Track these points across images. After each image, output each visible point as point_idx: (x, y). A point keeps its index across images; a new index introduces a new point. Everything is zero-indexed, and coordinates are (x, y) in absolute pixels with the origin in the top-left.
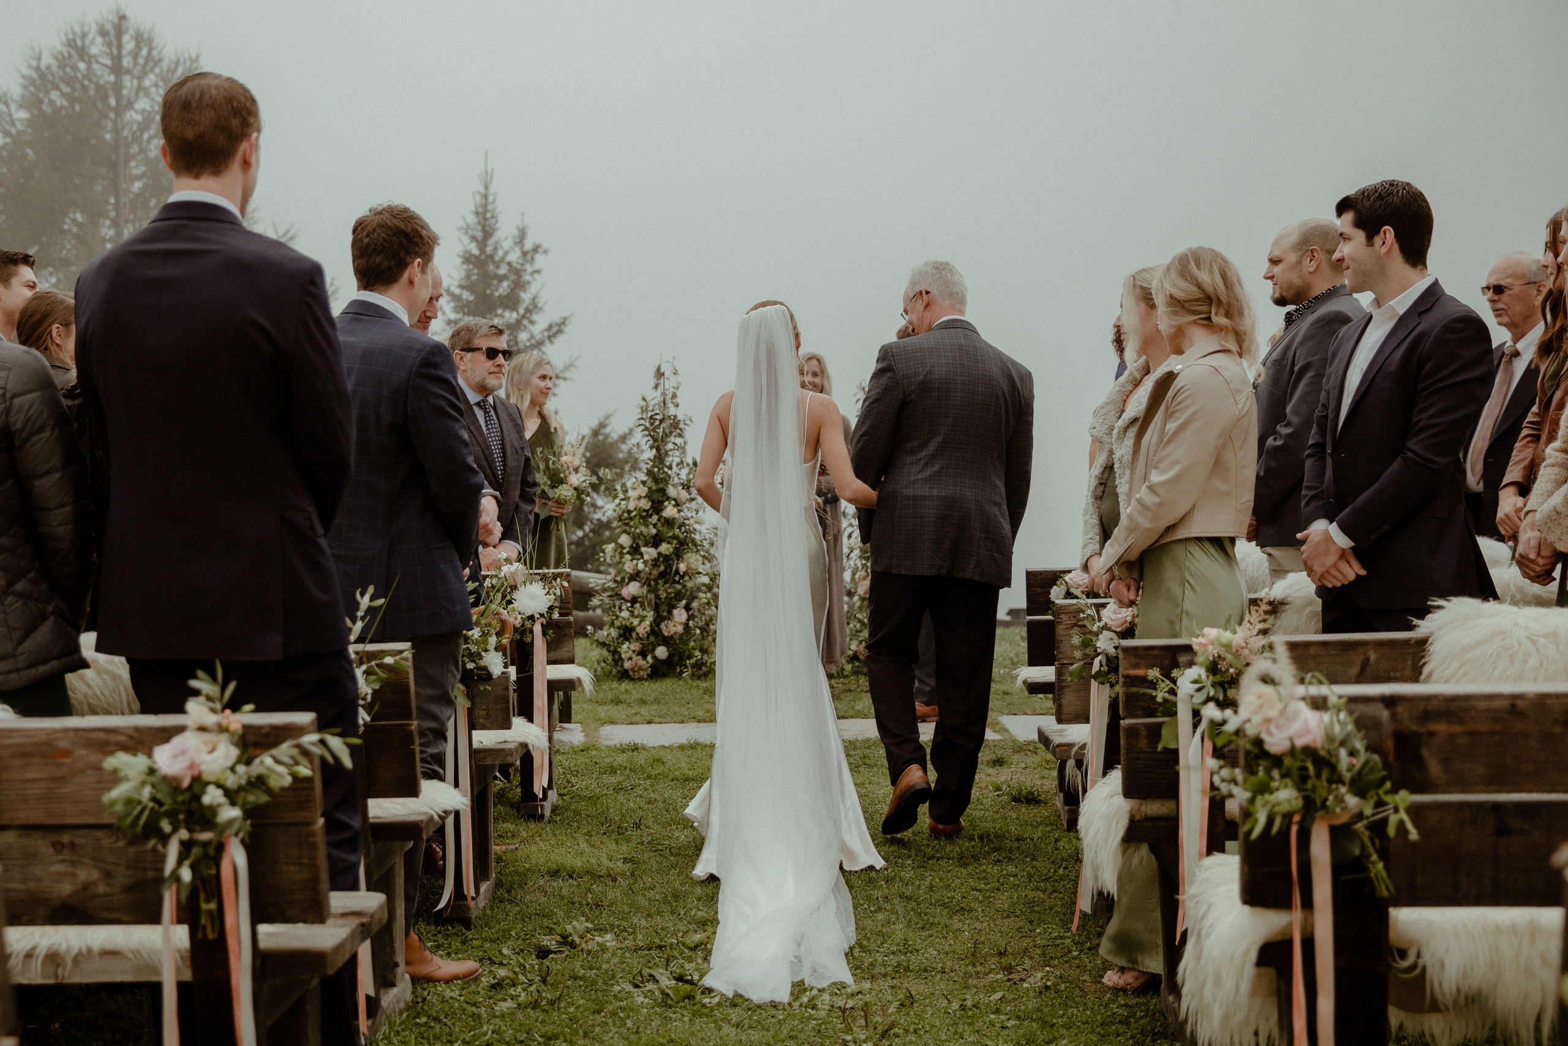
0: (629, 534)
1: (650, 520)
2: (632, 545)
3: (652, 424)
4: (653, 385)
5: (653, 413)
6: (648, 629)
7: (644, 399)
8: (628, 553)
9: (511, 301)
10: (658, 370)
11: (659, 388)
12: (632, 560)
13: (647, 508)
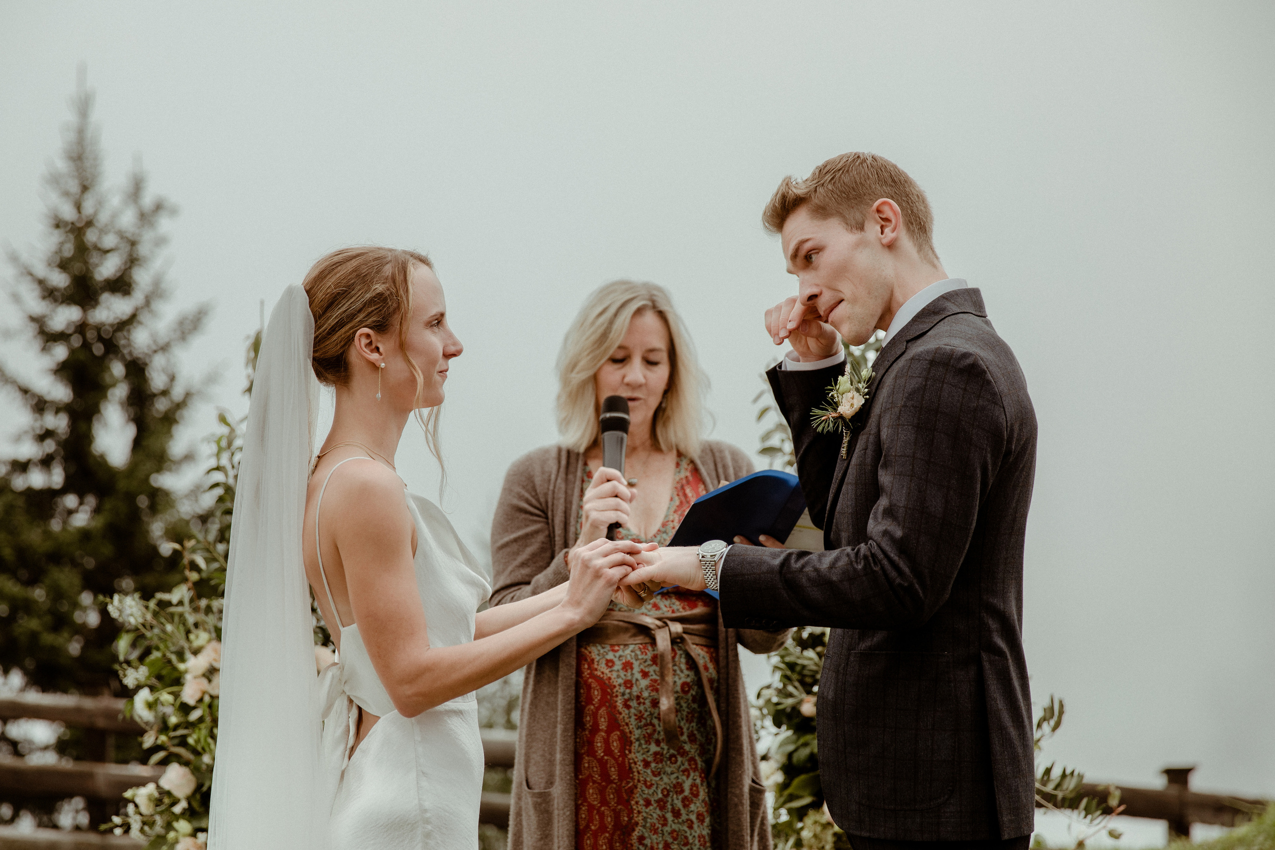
0: (186, 763)
4: (245, 384)
7: (223, 419)
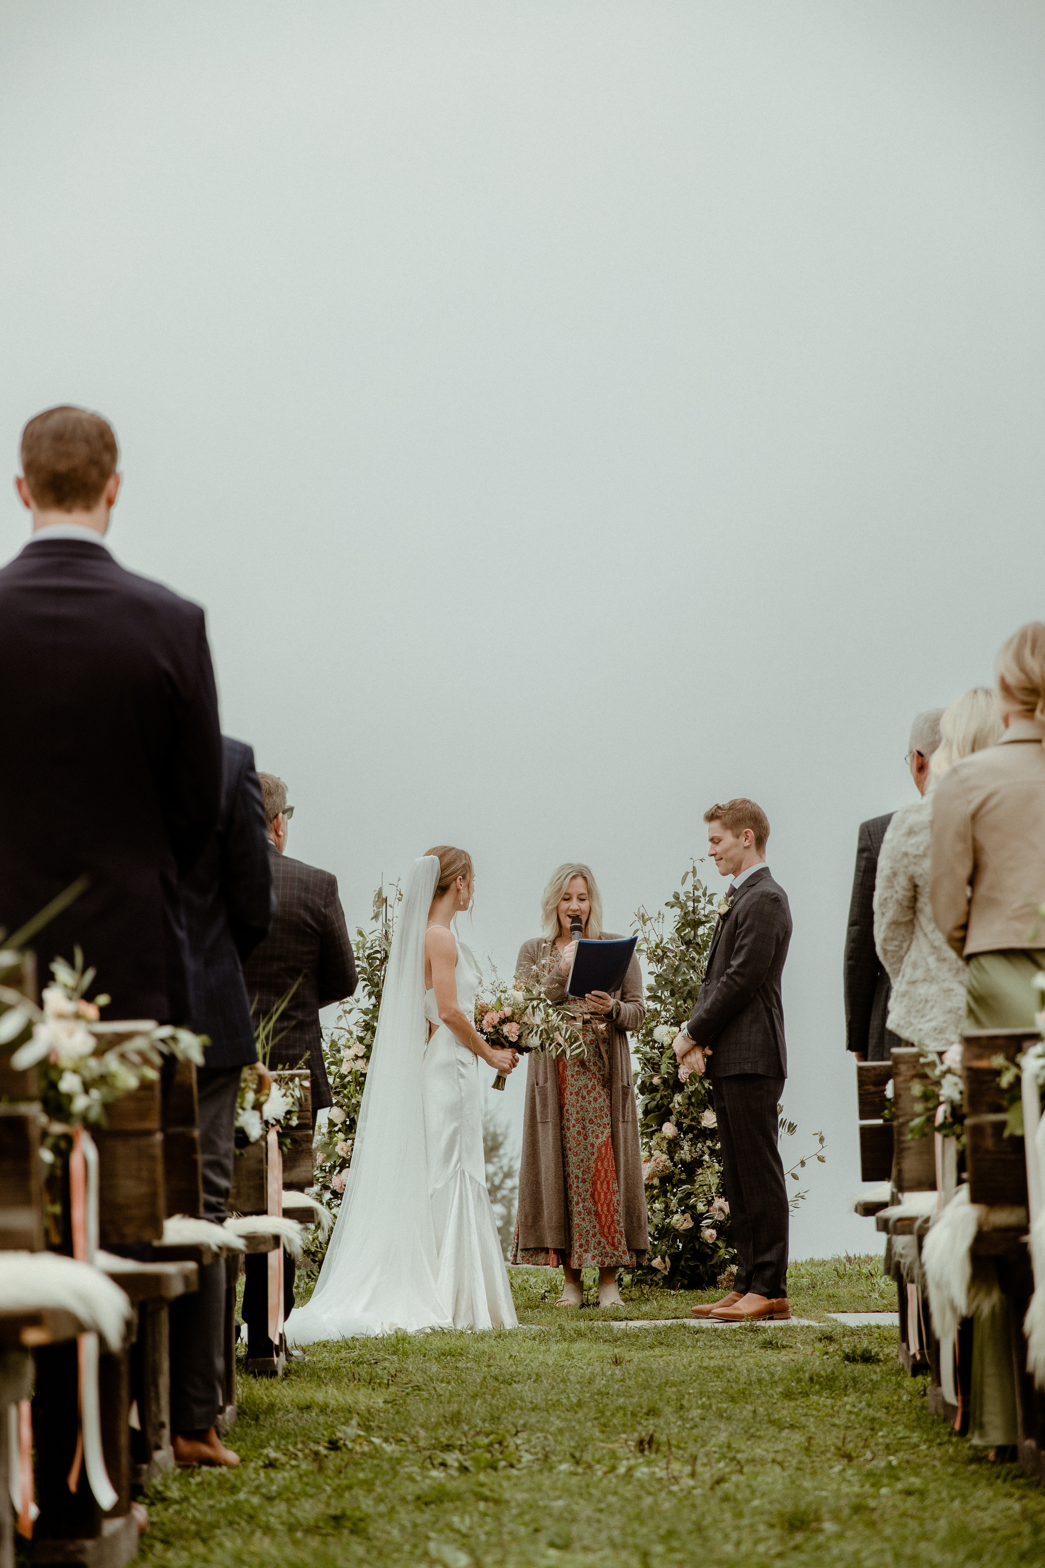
3: (370, 965)
5: (372, 951)
10: (379, 894)
11: (380, 918)
12: (345, 1140)
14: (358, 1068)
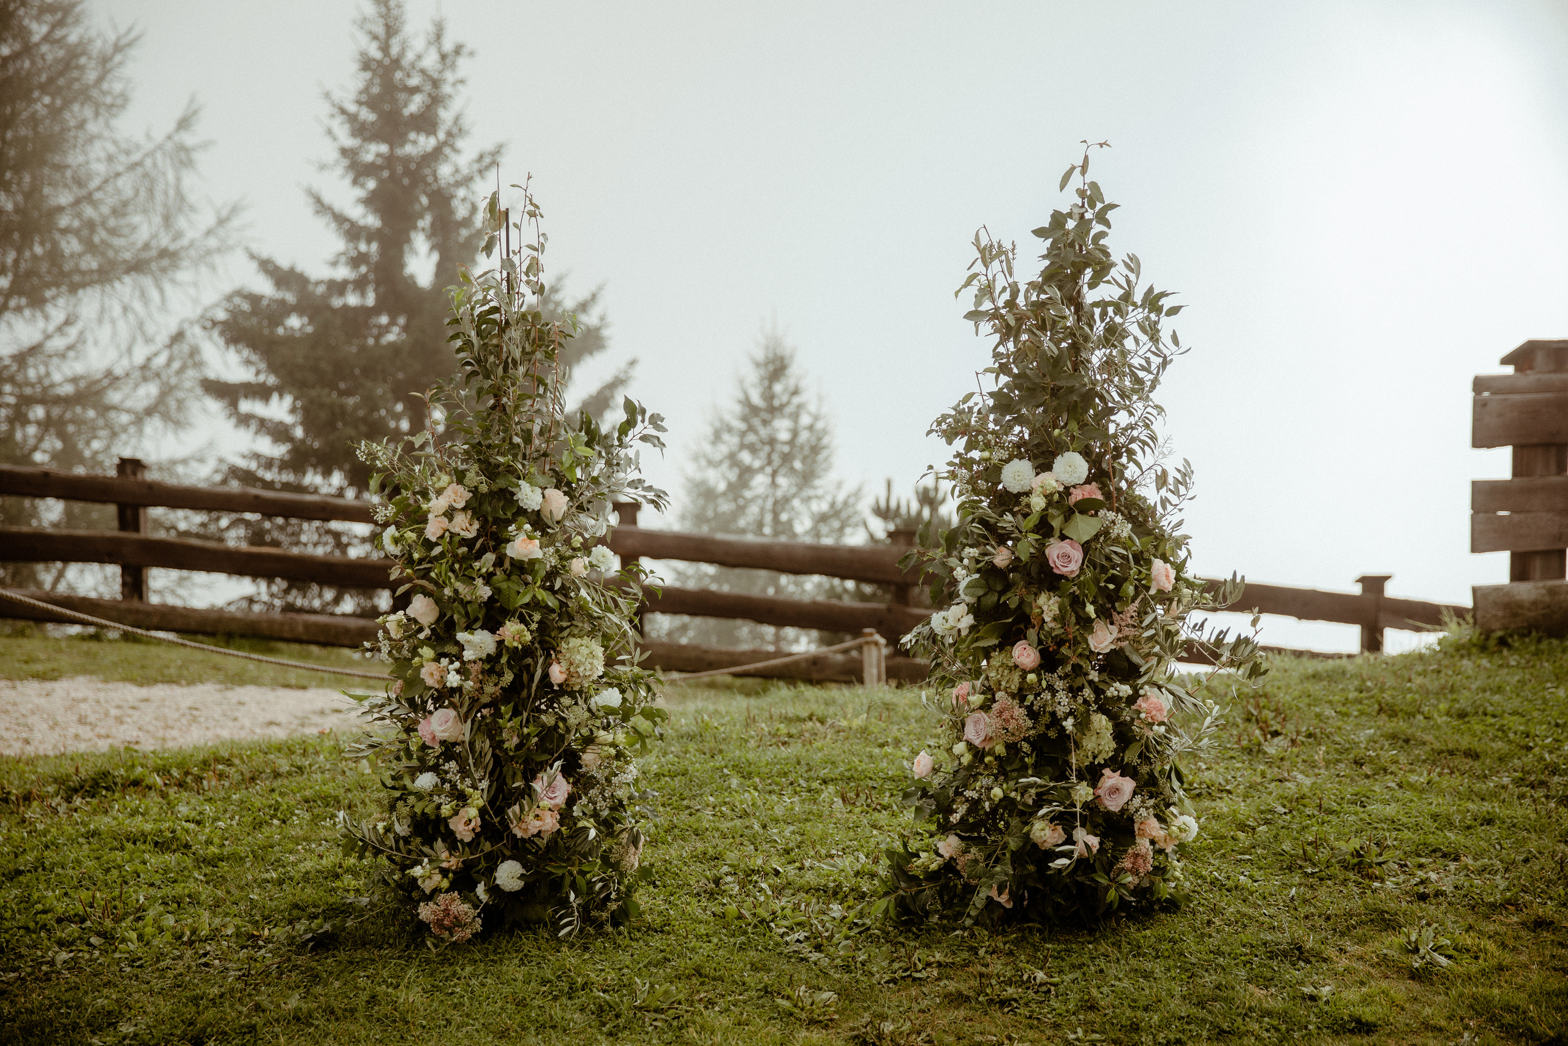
0: (429, 595)
1: (477, 565)
2: (437, 621)
3: (479, 336)
5: (486, 307)
6: (477, 822)
8: (427, 641)
9: (426, 122)
11: (496, 251)
12: (437, 660)
13: (470, 535)
14: (457, 530)
